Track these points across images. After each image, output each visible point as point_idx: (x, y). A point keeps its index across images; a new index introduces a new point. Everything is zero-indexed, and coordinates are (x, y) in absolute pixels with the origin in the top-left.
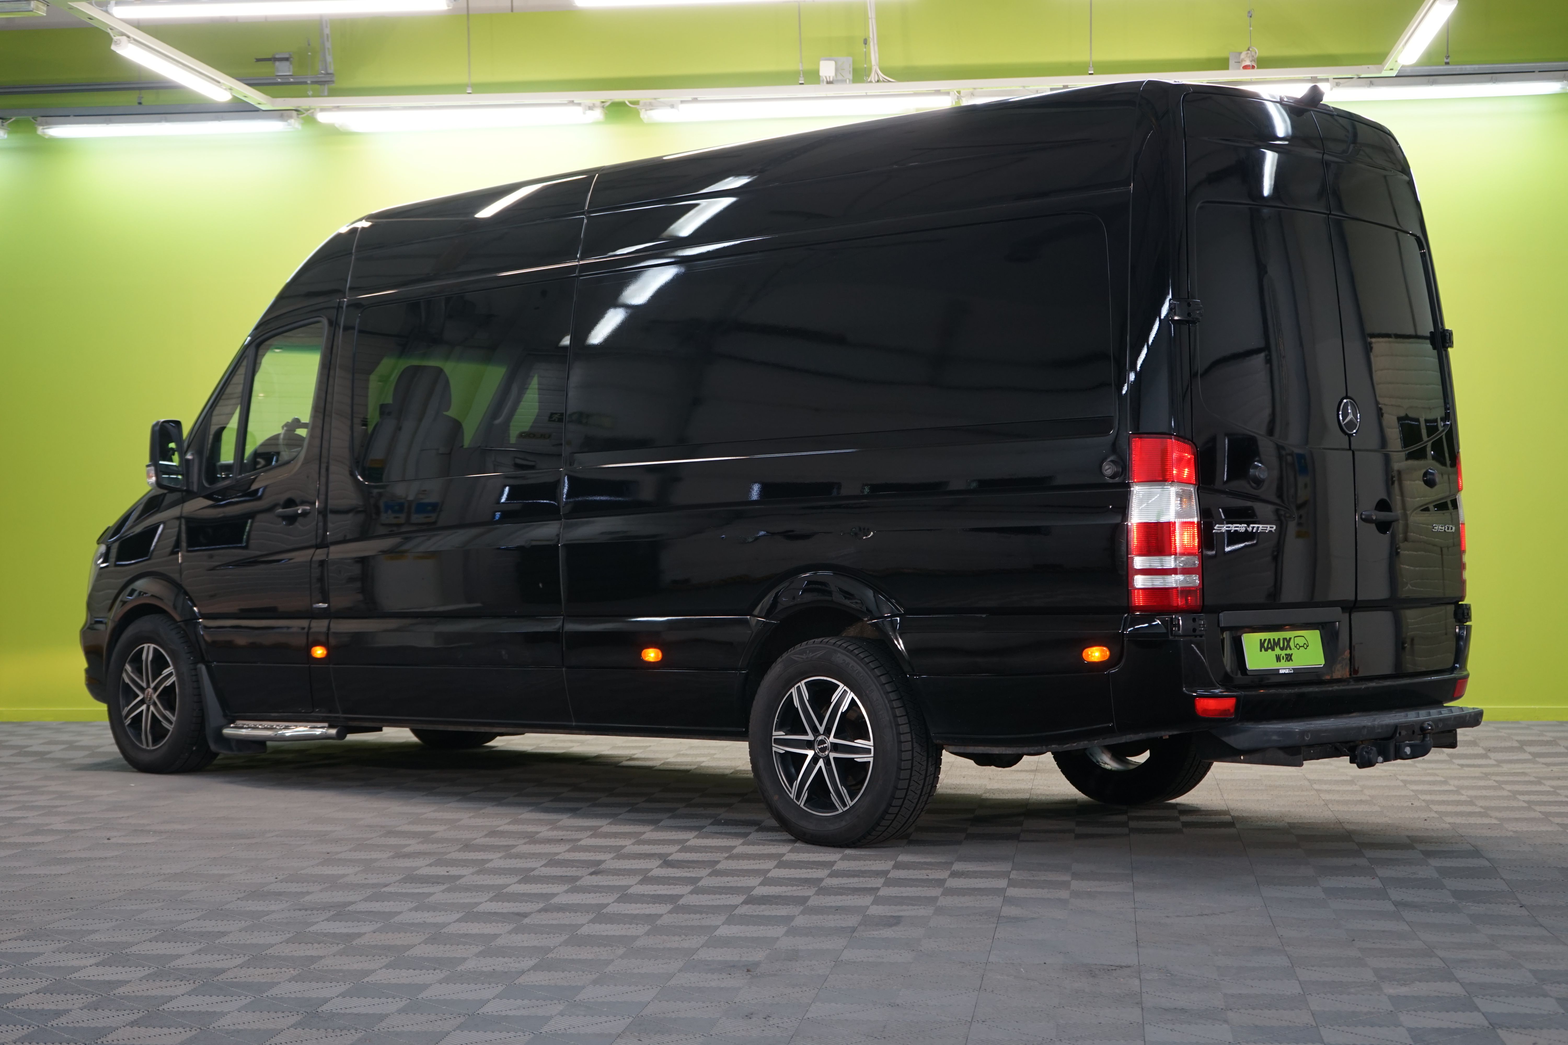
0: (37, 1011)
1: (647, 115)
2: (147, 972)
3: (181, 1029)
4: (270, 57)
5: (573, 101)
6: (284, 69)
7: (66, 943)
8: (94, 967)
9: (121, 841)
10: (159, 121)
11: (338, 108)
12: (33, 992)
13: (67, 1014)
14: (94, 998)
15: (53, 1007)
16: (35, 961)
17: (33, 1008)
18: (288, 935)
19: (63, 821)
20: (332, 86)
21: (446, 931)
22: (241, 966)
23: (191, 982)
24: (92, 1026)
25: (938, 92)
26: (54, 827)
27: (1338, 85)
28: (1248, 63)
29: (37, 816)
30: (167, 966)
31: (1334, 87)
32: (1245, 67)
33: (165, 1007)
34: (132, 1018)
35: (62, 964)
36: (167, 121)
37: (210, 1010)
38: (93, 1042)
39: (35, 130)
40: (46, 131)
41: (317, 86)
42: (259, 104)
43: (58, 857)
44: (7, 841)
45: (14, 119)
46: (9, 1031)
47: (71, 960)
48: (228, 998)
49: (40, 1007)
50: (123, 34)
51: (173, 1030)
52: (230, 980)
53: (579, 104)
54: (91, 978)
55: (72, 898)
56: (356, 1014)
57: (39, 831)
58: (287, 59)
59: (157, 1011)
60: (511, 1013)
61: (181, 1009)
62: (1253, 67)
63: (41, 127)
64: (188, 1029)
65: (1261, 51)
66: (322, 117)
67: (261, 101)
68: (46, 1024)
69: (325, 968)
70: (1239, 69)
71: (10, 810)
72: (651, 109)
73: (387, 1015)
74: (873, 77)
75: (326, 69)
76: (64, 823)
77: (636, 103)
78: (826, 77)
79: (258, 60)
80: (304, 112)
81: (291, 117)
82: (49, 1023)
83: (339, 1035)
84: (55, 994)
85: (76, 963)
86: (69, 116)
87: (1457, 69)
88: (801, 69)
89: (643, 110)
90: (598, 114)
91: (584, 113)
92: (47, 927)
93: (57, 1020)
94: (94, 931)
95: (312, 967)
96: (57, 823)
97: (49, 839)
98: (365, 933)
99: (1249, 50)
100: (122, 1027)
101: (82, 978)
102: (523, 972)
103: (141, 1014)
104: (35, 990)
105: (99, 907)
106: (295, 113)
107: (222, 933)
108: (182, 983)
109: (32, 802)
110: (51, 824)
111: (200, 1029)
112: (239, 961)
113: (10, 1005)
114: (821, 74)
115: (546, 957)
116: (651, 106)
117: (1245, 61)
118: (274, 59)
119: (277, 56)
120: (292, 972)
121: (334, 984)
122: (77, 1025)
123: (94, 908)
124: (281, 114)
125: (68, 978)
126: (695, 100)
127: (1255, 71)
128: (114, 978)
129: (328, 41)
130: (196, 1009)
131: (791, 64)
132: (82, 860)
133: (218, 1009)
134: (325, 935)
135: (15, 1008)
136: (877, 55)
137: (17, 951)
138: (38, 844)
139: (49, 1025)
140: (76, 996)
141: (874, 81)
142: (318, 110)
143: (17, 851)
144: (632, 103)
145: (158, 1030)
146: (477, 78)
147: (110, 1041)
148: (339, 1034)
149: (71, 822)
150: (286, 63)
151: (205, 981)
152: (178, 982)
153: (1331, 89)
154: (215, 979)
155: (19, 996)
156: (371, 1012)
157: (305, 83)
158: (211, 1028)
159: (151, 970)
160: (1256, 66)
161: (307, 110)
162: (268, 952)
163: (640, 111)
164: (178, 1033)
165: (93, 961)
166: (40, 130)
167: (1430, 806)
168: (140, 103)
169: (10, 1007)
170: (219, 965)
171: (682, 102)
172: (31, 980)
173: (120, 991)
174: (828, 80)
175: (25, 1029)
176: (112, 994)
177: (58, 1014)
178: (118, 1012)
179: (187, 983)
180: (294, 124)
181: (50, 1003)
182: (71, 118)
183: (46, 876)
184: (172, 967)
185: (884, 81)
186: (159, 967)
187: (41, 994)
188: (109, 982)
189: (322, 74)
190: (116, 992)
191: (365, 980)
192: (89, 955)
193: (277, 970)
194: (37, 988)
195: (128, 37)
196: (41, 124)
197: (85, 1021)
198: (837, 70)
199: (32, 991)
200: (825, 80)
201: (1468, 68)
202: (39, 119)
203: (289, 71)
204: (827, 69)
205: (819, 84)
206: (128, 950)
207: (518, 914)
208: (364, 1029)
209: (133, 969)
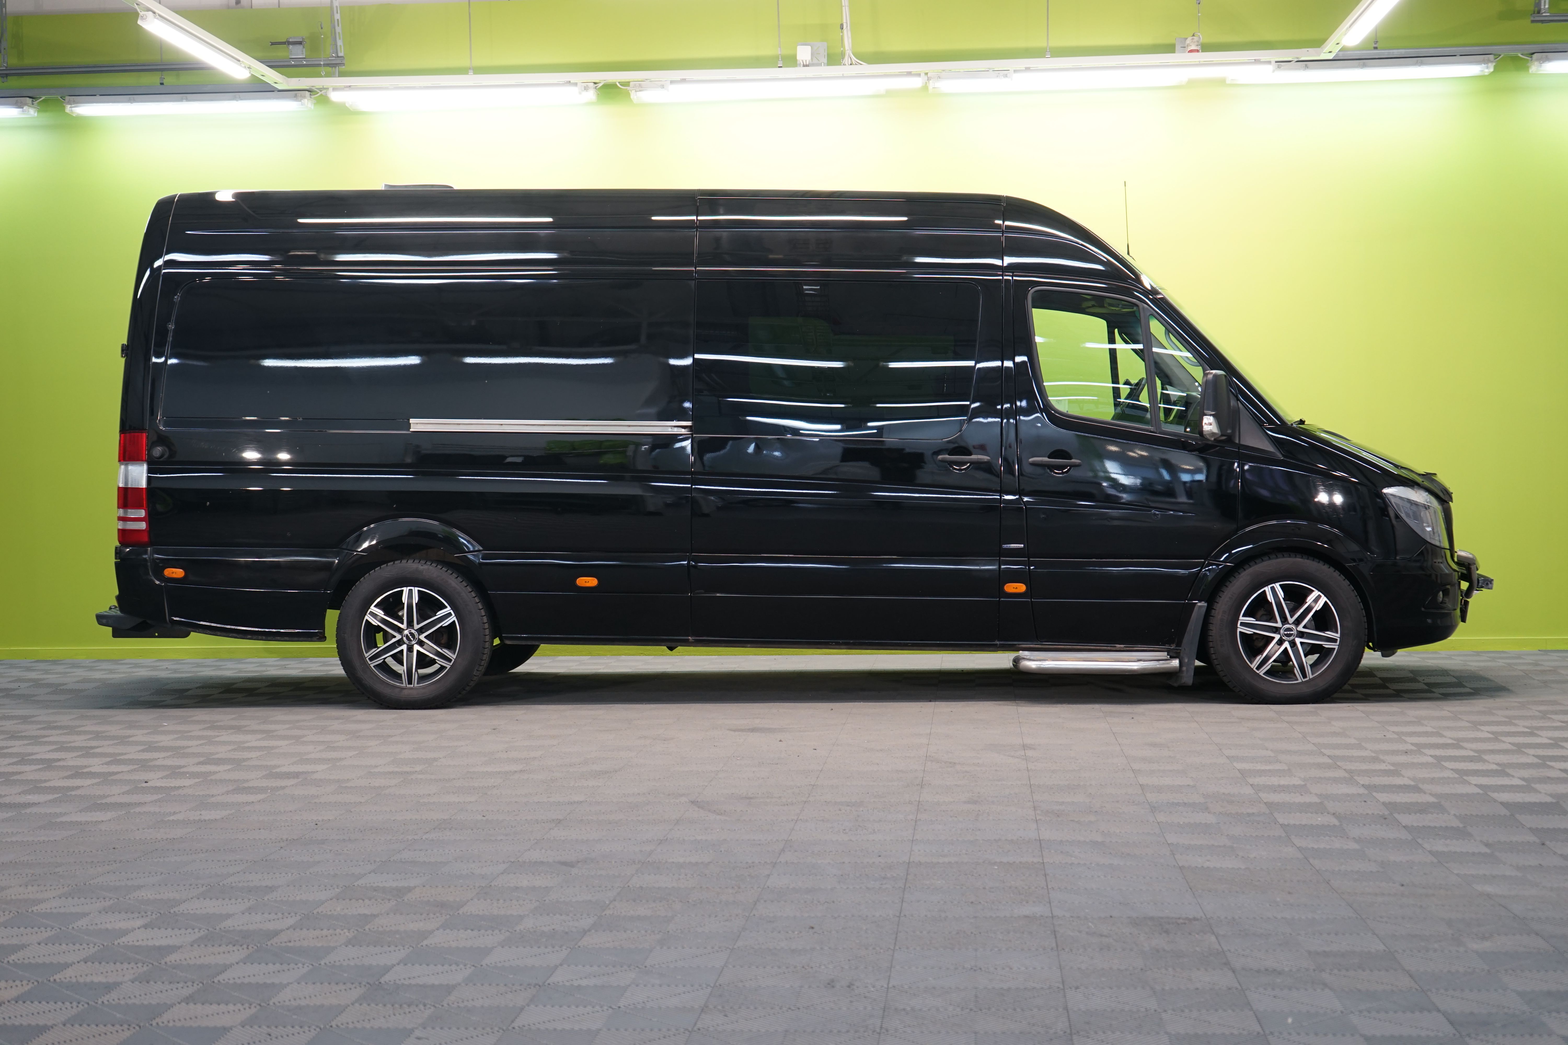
0: (85, 984)
1: (638, 96)
2: (198, 935)
3: (239, 1006)
4: (284, 40)
5: (570, 82)
6: (298, 52)
7: (112, 902)
8: (143, 929)
9: (159, 784)
10: (181, 100)
11: (349, 87)
12: (81, 960)
13: (117, 987)
14: (145, 968)
15: (102, 979)
16: (82, 923)
17: (81, 980)
18: (336, 890)
19: (101, 763)
20: (342, 68)
21: (496, 884)
22: (293, 927)
23: (245, 946)
24: (146, 1003)
25: (909, 74)
26: (93, 770)
27: (1279, 67)
28: (1193, 47)
29: (76, 757)
30: (218, 928)
31: (1276, 69)
32: (1191, 51)
33: (220, 978)
34: (187, 992)
35: (109, 926)
36: (187, 100)
37: (269, 982)
38: (147, 1025)
39: (64, 108)
40: (73, 109)
41: (329, 69)
42: (276, 83)
43: (98, 802)
44: (47, 785)
45: (43, 98)
46: (58, 1010)
47: (118, 922)
48: (285, 967)
49: (88, 980)
50: (149, 10)
51: (231, 1007)
52: (284, 945)
53: (576, 84)
54: (140, 943)
55: (114, 848)
56: (421, 986)
57: (78, 773)
58: (300, 43)
59: (212, 984)
60: (584, 983)
61: (239, 981)
62: (1198, 51)
63: (69, 106)
64: (247, 1005)
65: (1206, 37)
66: (335, 97)
67: (278, 80)
68: (96, 1001)
69: (380, 929)
70: (1185, 52)
71: (49, 752)
72: (640, 91)
73: (454, 987)
74: (847, 60)
75: (337, 53)
76: (102, 764)
77: (626, 84)
78: (802, 61)
79: (273, 44)
80: (318, 91)
81: (305, 97)
82: (99, 999)
83: (407, 1012)
84: (103, 963)
85: (123, 925)
86: (95, 95)
87: (1385, 53)
88: (779, 53)
89: (633, 91)
90: (591, 95)
91: (580, 93)
92: (91, 882)
93: (108, 996)
94: (139, 887)
95: (367, 928)
96: (96, 765)
97: (88, 782)
98: (415, 887)
99: (1193, 35)
100: (177, 1004)
101: (131, 943)
102: (585, 932)
103: (196, 987)
104: (82, 958)
105: (143, 858)
106: (307, 93)
107: (270, 888)
108: (235, 948)
109: (70, 742)
110: (89, 766)
111: (260, 1005)
112: (291, 921)
113: (57, 977)
114: (798, 58)
115: (604, 913)
116: (640, 87)
117: (1191, 46)
118: (288, 43)
119: (290, 40)
120: (347, 934)
121: (392, 948)
122: (130, 1002)
123: (138, 860)
124: (294, 93)
125: (116, 943)
126: (683, 81)
127: (1200, 54)
128: (164, 942)
129: (338, 26)
130: (253, 980)
131: (769, 49)
132: (121, 805)
133: (277, 981)
134: (375, 889)
135: (62, 982)
136: (850, 41)
137: (62, 910)
138: (78, 788)
139: (100, 1002)
140: (126, 965)
141: (847, 64)
142: (331, 89)
143: (58, 796)
144: (622, 84)
145: (215, 1007)
146: (477, 62)
147: (166, 1022)
148: (407, 1010)
149: (107, 763)
150: (300, 47)
151: (259, 945)
152: (230, 948)
153: (1274, 71)
154: (269, 943)
155: (67, 966)
156: (437, 983)
157: (320, 65)
158: (271, 1004)
159: (202, 933)
160: (1200, 51)
161: (321, 90)
162: (319, 910)
163: (630, 92)
164: (237, 1010)
165: (139, 922)
166: (68, 108)
167: (1403, 738)
168: (162, 84)
169: (58, 980)
170: (271, 926)
171: (672, 82)
172: (77, 946)
173: (173, 958)
174: (805, 64)
175: (75, 1007)
176: (163, 962)
177: (109, 988)
178: (171, 985)
179: (240, 948)
180: (307, 104)
181: (98, 975)
182: (98, 97)
183: (87, 823)
184: (222, 928)
185: (856, 64)
186: (210, 929)
187: (89, 963)
188: (160, 948)
189: (333, 57)
190: (168, 959)
191: (425, 943)
192: (136, 915)
193: (331, 931)
194: (85, 956)
195: (154, 13)
196: (69, 103)
197: (138, 996)
198: (812, 54)
199: (79, 960)
200: (802, 63)
201: (1396, 53)
202: (67, 98)
203: (303, 54)
204: (804, 53)
205: (797, 67)
206: (176, 909)
207: (564, 864)
208: (433, 1004)
209: (183, 931)
